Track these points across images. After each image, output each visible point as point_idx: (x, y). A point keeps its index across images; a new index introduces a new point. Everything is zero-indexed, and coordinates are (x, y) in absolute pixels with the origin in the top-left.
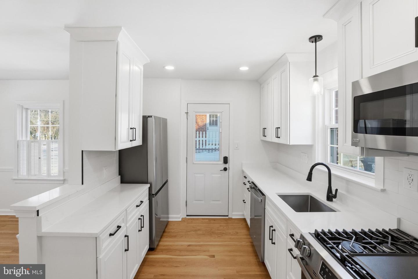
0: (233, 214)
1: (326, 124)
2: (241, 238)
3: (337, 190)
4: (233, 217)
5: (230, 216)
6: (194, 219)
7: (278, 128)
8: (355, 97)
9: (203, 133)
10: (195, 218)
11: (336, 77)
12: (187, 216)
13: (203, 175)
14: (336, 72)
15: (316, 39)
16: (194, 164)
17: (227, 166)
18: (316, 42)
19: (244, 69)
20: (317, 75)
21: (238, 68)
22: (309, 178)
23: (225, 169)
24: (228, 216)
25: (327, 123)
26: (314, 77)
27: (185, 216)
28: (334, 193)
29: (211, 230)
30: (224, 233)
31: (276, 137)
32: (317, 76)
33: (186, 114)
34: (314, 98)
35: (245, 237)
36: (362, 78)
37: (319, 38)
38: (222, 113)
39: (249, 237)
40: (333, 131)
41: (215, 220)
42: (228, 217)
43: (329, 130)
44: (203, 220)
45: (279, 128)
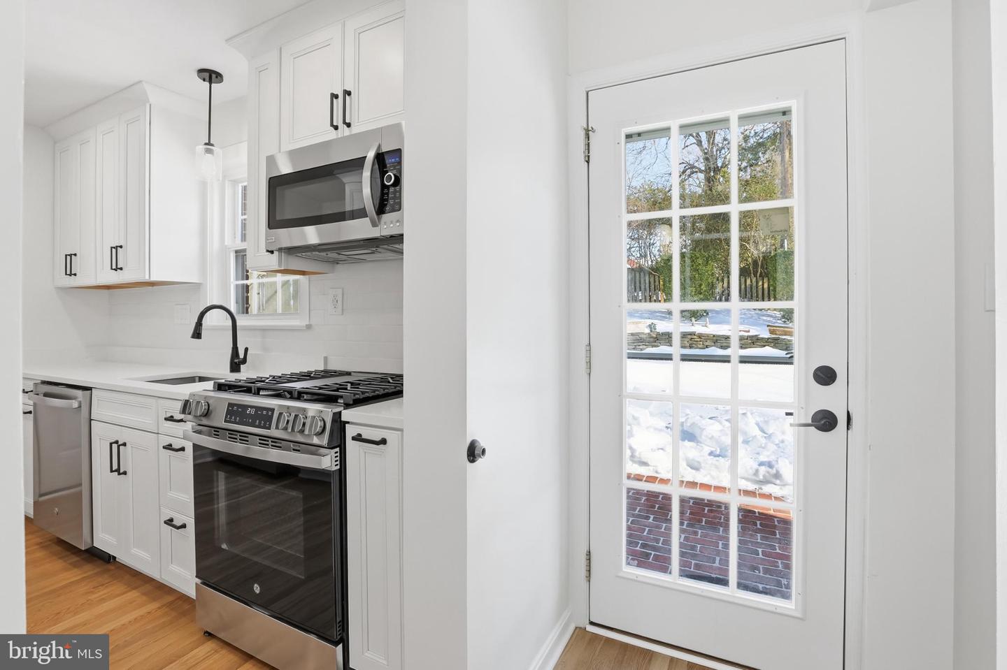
1: (226, 244)
3: (246, 350)
7: (116, 248)
8: (270, 178)
11: (244, 158)
14: (244, 148)
15: (211, 76)
18: (211, 82)
20: (211, 142)
22: (197, 334)
25: (228, 242)
26: (206, 144)
28: (242, 356)
31: (112, 269)
32: (212, 145)
34: (203, 185)
36: (280, 152)
37: (217, 77)
40: (240, 255)
43: (232, 256)
45: (121, 247)
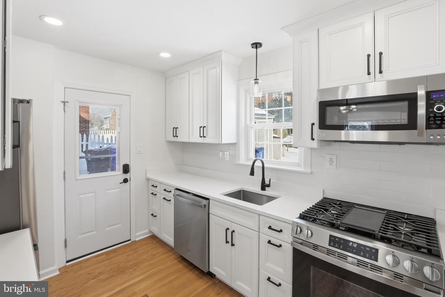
0: (137, 235)
2: (162, 259)
3: (270, 180)
4: (137, 239)
5: (132, 240)
6: (81, 263)
7: (203, 127)
8: (320, 102)
9: (83, 135)
10: (84, 260)
12: (68, 262)
13: (94, 193)
15: (257, 45)
16: (77, 180)
17: (127, 176)
18: (256, 48)
19: (165, 55)
20: (257, 78)
21: (158, 53)
22: (252, 173)
23: (126, 181)
24: (130, 240)
26: (255, 80)
27: (63, 264)
28: (267, 183)
29: (119, 266)
30: (138, 263)
31: (200, 137)
33: (62, 104)
35: (165, 255)
37: (260, 46)
38: (120, 106)
39: (169, 254)
41: (115, 252)
42: (130, 242)
44: (98, 258)
45: (205, 127)
